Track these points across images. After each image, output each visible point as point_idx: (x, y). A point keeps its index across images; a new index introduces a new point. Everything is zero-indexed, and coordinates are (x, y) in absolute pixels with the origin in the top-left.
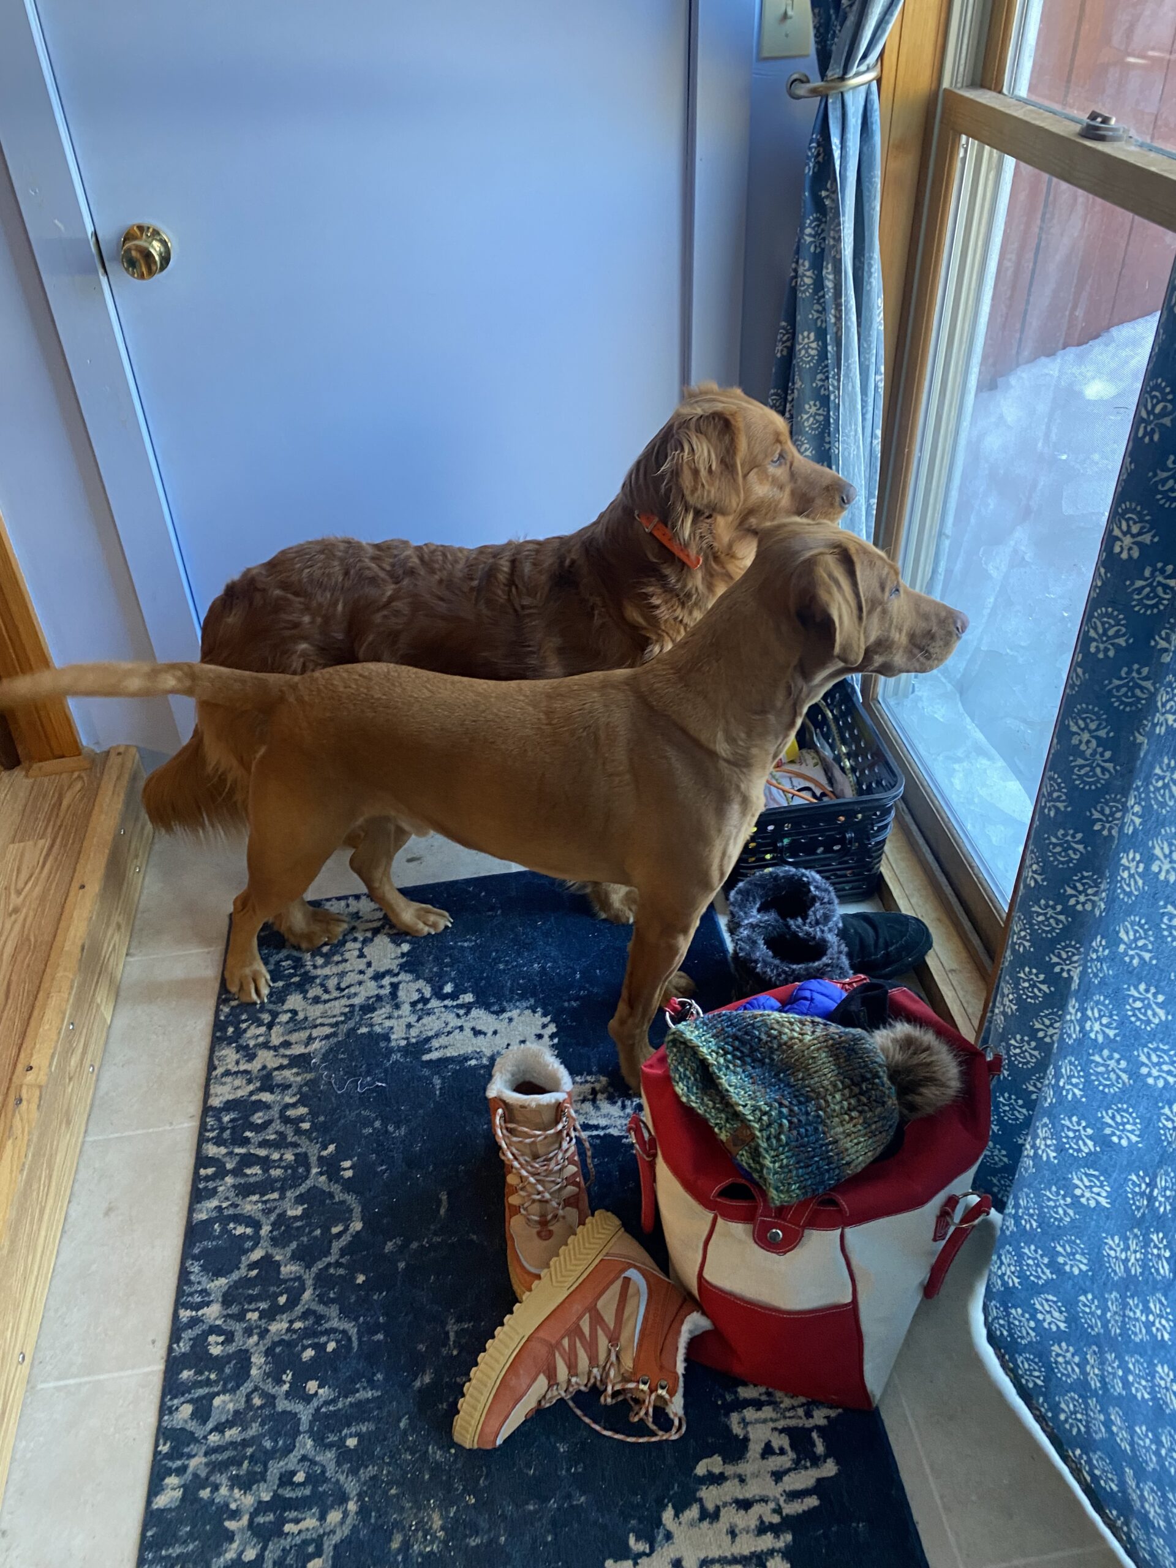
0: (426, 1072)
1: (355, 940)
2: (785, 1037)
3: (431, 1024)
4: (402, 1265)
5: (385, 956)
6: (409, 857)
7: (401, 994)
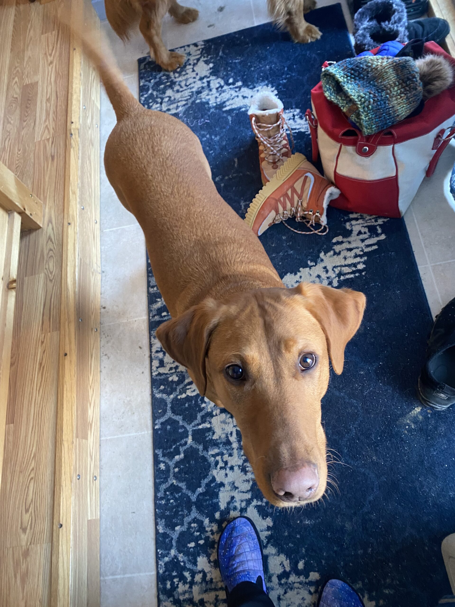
0: (225, 115)
1: (190, 64)
2: (374, 66)
3: (225, 96)
4: (222, 185)
5: (203, 70)
6: (209, 24)
7: (212, 85)
